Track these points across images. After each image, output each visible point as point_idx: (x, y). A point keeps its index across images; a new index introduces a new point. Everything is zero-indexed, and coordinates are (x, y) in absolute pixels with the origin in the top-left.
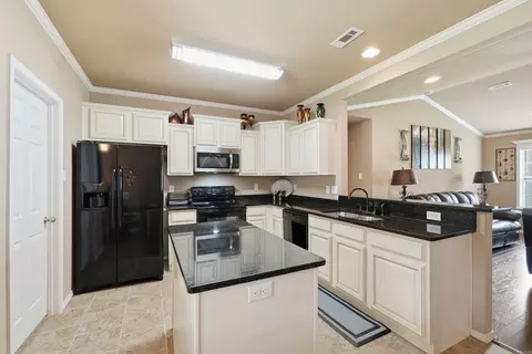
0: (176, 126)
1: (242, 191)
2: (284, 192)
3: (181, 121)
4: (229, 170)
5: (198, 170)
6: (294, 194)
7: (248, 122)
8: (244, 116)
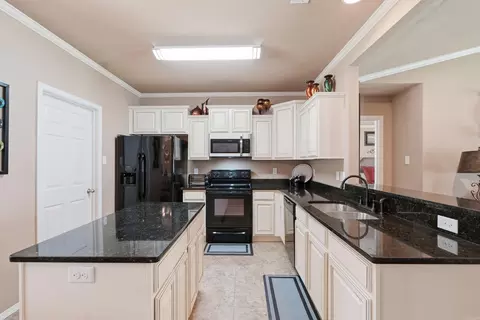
0: (196, 117)
1: (260, 175)
2: (303, 178)
3: (201, 112)
4: (238, 155)
5: (212, 155)
6: (315, 180)
7: (263, 108)
8: (261, 101)
